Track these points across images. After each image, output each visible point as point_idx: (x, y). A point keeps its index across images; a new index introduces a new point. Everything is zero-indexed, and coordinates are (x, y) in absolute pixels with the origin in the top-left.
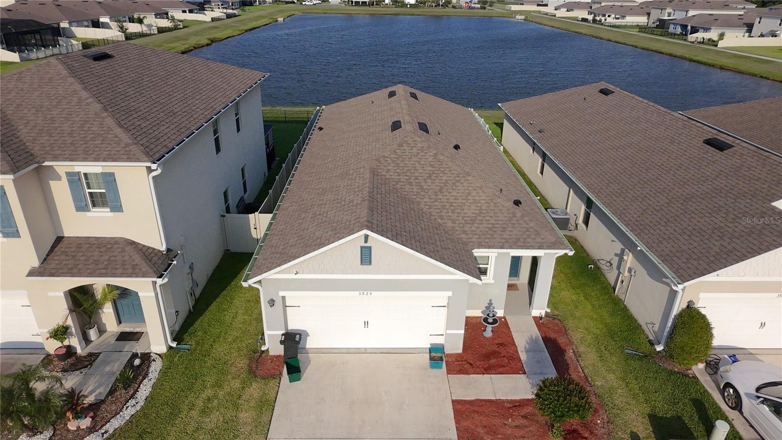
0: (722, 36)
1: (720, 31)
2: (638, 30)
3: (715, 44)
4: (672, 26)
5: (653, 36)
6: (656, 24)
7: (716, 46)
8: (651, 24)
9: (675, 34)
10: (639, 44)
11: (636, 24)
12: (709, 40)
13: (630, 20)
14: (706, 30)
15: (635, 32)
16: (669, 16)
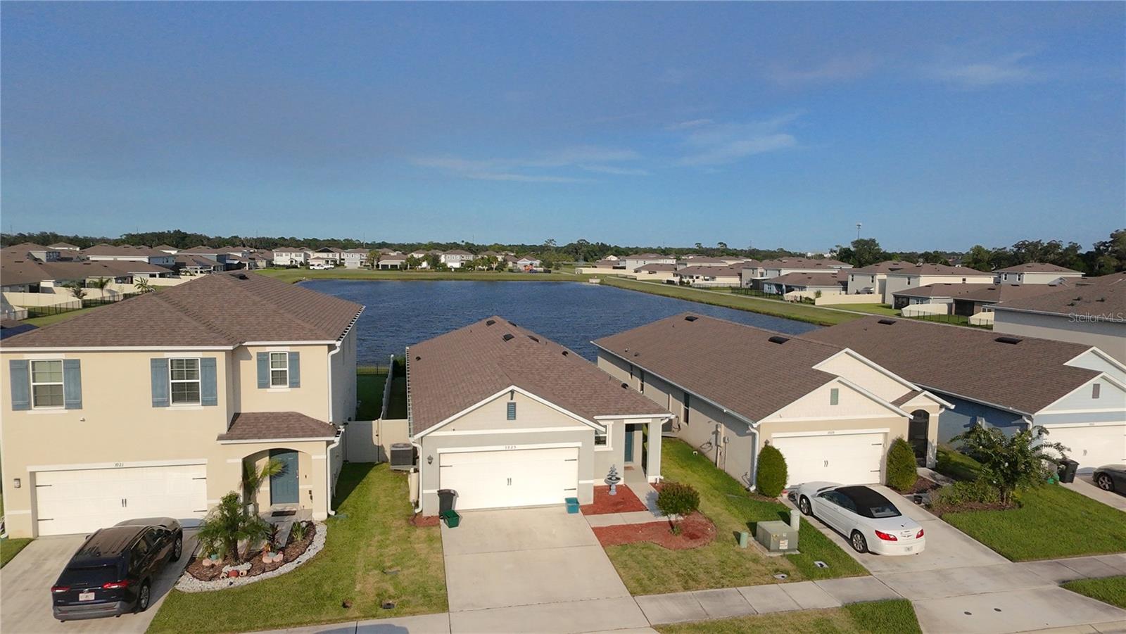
0: (818, 294)
1: (815, 290)
2: (730, 291)
3: (812, 302)
4: (766, 287)
5: (747, 297)
6: (749, 285)
7: (814, 304)
8: (744, 285)
9: (770, 294)
10: (733, 305)
11: (728, 285)
12: (806, 298)
13: (721, 281)
14: (802, 288)
15: (728, 293)
16: (762, 276)
